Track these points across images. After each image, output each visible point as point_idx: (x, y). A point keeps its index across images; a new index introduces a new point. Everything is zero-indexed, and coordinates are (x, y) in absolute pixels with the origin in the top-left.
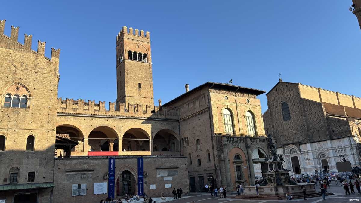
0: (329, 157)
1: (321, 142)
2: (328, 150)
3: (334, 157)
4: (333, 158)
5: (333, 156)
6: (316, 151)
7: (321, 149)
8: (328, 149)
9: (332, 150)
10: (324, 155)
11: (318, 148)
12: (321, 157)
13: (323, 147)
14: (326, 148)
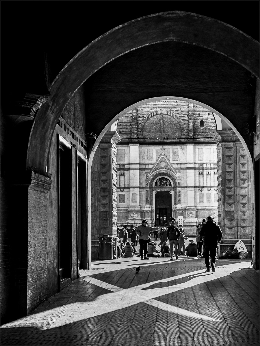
0: (181, 187)
1: (167, 147)
2: (181, 169)
3: (195, 187)
4: (193, 189)
5: (193, 185)
6: (151, 166)
7: (163, 165)
8: (183, 166)
9: (195, 169)
10: (166, 179)
11: (157, 161)
12: (159, 184)
13: (171, 159)
14: (179, 162)
